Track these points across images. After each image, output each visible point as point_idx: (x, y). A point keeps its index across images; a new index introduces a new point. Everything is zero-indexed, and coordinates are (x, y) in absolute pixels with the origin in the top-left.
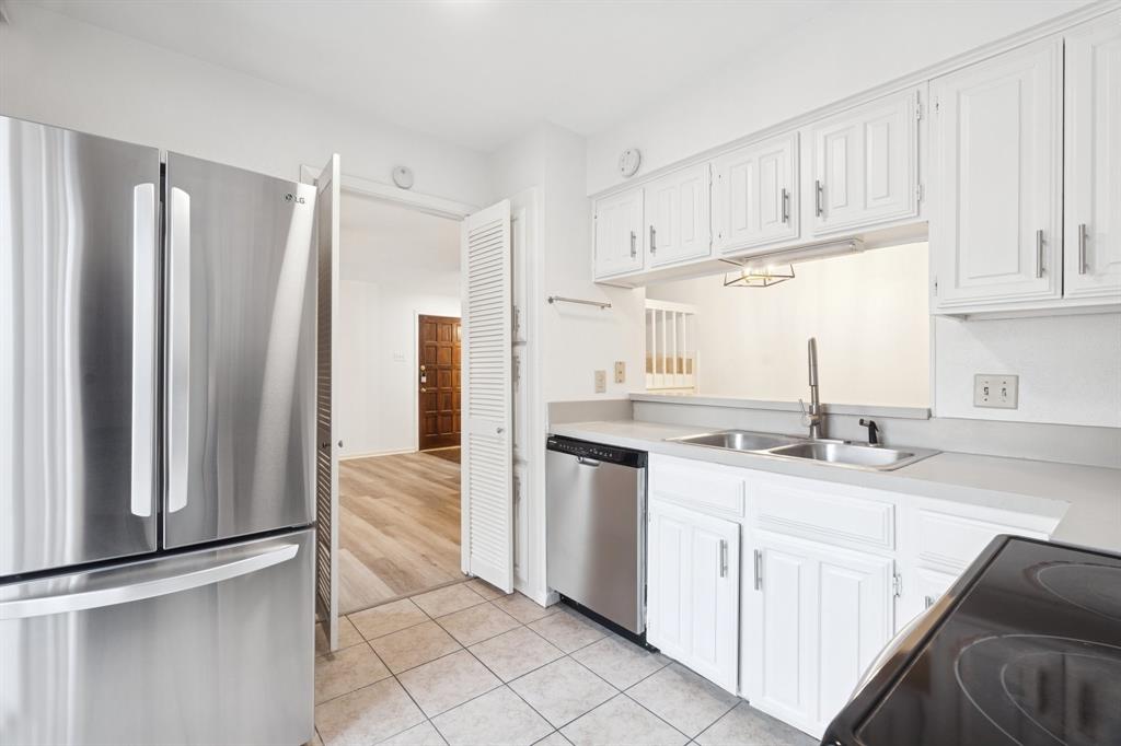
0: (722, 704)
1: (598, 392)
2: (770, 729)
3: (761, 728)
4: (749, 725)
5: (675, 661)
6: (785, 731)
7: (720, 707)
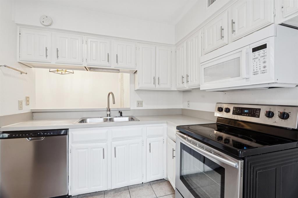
0: (101, 195)
1: (19, 110)
2: (116, 192)
3: (114, 193)
4: (111, 195)
5: (79, 195)
6: (118, 190)
7: (101, 197)
